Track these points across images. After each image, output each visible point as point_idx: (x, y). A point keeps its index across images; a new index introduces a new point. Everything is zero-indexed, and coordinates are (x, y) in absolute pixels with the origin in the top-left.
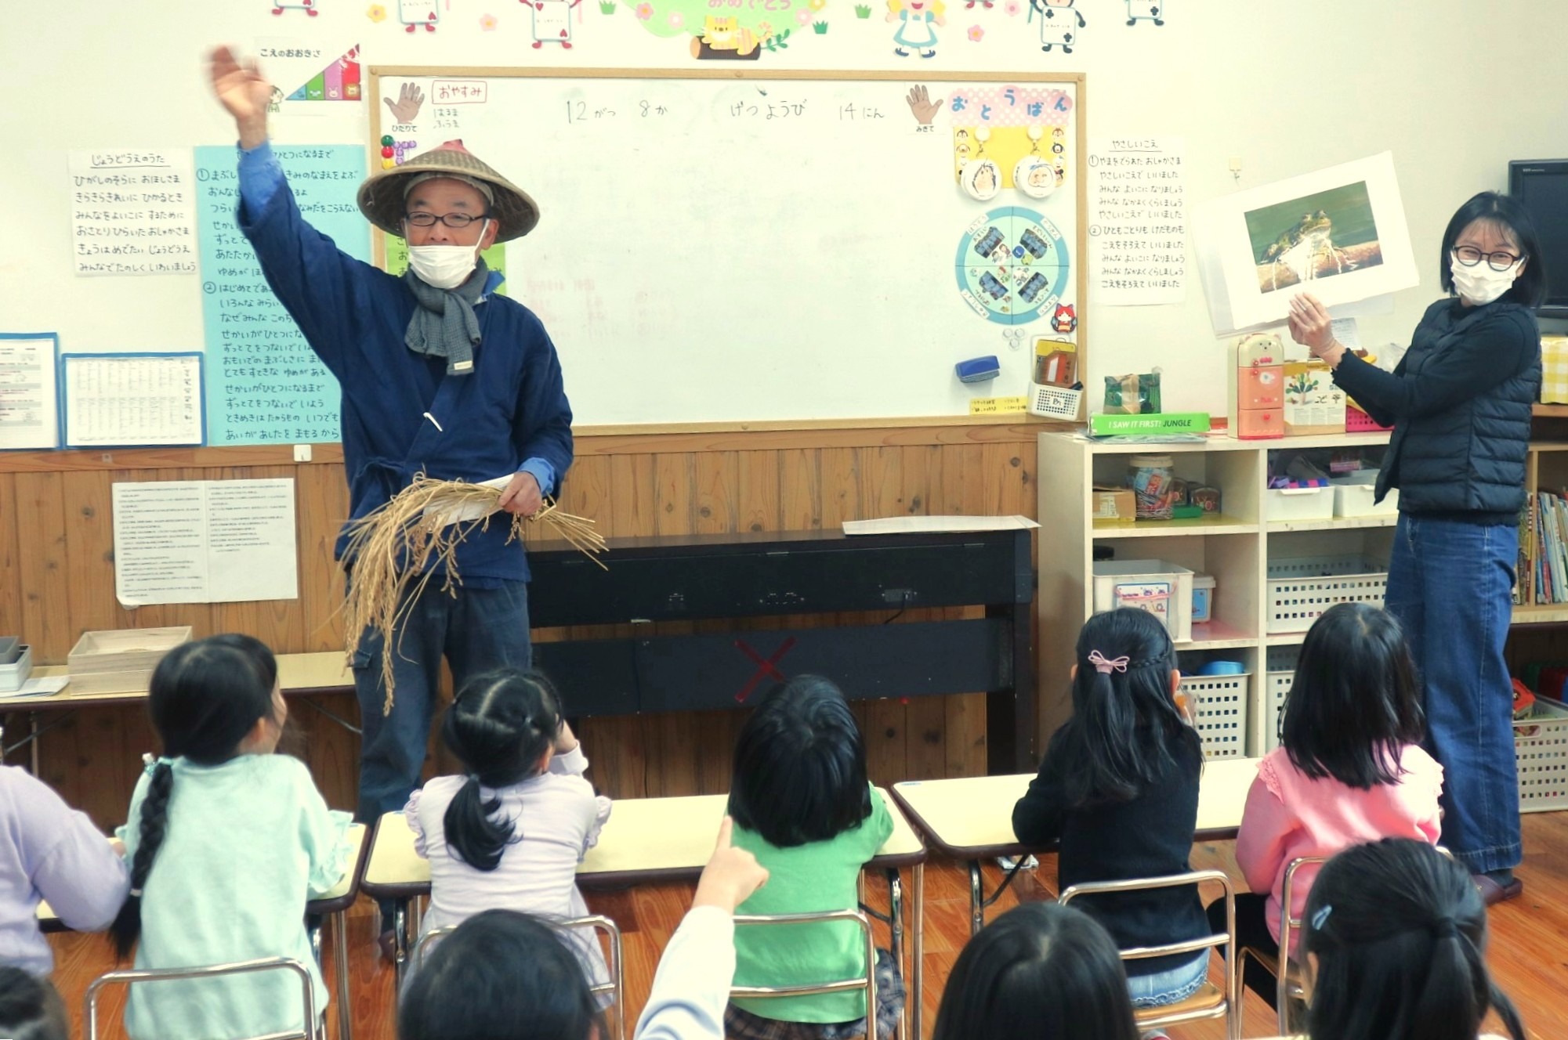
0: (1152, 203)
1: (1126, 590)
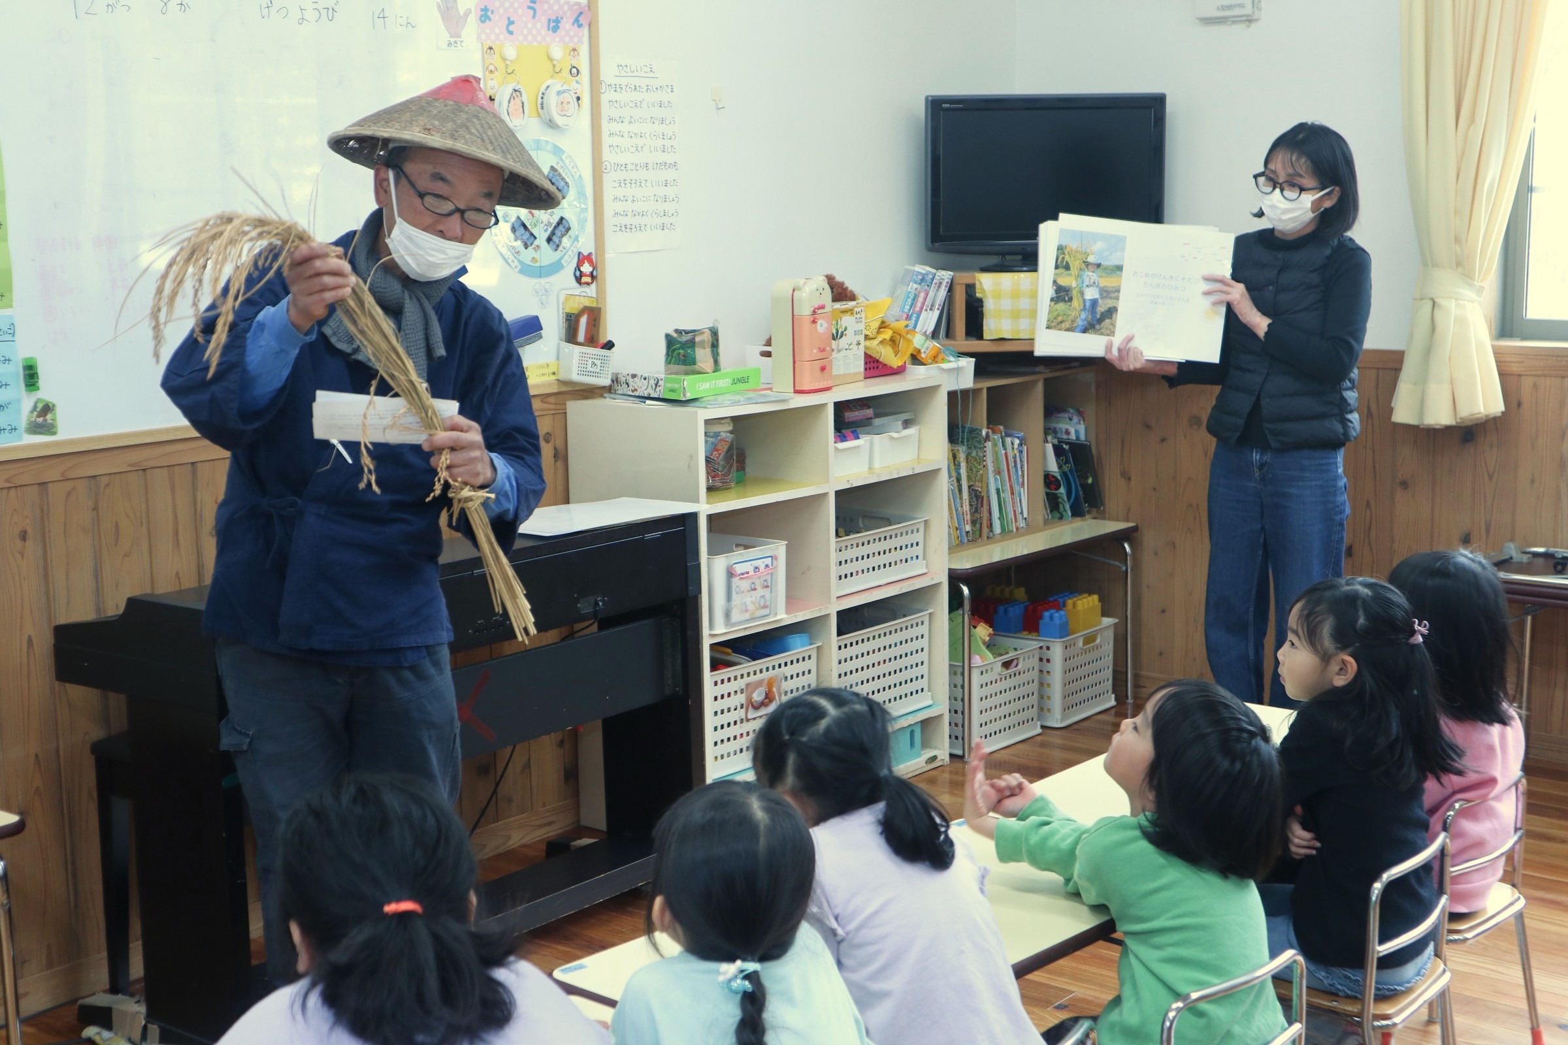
0: (652, 135)
1: (739, 569)
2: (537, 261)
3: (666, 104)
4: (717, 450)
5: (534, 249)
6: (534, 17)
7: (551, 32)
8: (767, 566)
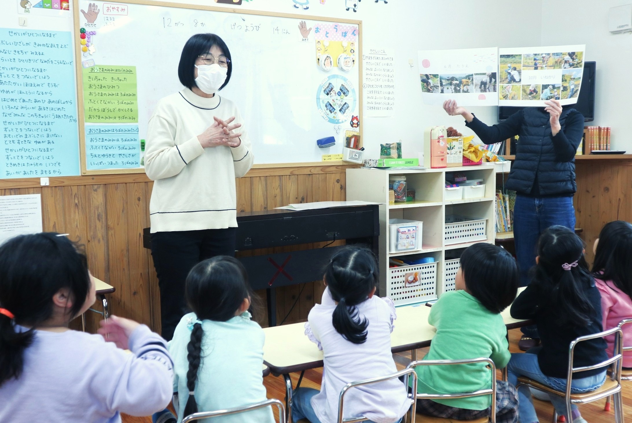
0: (384, 75)
1: (402, 230)
2: (335, 118)
3: (390, 65)
4: (400, 188)
5: (334, 113)
6: (336, 31)
7: (343, 37)
8: (413, 230)
